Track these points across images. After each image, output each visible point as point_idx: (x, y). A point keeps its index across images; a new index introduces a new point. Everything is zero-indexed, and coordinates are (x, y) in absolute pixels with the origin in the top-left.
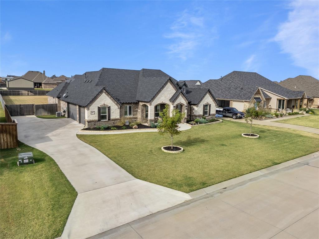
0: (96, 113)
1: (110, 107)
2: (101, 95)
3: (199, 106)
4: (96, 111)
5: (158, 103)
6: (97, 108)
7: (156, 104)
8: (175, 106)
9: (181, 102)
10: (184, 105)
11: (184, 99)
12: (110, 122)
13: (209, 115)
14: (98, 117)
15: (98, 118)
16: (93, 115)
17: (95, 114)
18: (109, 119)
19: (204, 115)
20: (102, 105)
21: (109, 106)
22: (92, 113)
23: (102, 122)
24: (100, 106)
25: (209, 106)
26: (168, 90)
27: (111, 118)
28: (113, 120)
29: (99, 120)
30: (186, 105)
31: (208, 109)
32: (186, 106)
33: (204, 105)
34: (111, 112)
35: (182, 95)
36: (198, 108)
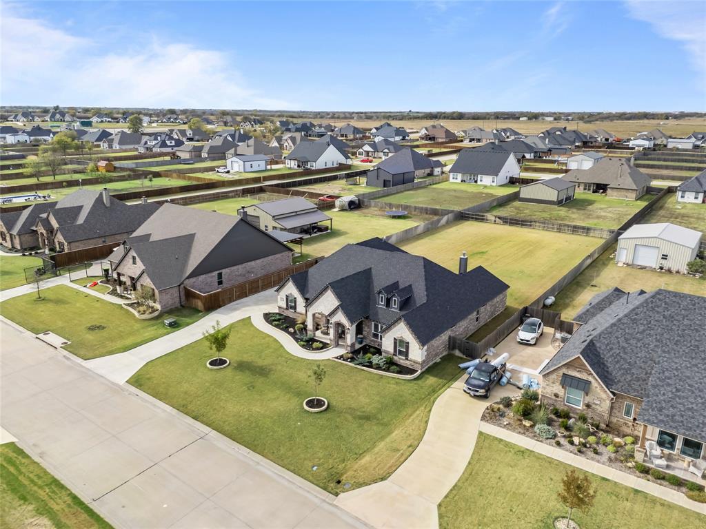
4: (285, 298)
6: (285, 295)
8: (333, 323)
9: (341, 321)
10: (346, 326)
11: (345, 318)
12: (296, 314)
13: (406, 358)
14: (286, 305)
17: (283, 301)
18: (295, 311)
19: (396, 355)
20: (289, 294)
21: (295, 297)
22: (281, 299)
23: (289, 311)
25: (405, 343)
26: (328, 299)
29: (287, 309)
31: (405, 349)
32: (348, 329)
33: (395, 338)
34: (297, 304)
35: (342, 312)
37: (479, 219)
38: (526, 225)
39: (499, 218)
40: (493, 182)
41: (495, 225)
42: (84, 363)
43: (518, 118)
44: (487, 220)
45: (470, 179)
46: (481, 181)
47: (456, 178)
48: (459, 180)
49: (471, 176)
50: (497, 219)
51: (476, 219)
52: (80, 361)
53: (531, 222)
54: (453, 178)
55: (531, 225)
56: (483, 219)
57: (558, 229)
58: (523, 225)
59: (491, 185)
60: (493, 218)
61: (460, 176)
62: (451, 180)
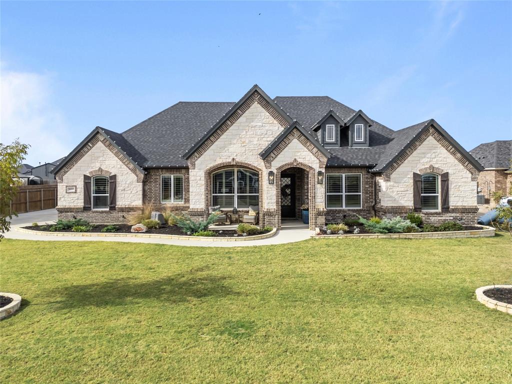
0: (78, 191)
1: (115, 176)
2: (91, 148)
3: (392, 176)
4: (80, 184)
5: (217, 163)
6: (83, 177)
7: (212, 165)
8: (275, 171)
9: (300, 160)
10: (311, 168)
11: (311, 151)
12: (115, 214)
13: (446, 209)
14: (83, 201)
15: (85, 203)
16: (73, 195)
17: (76, 193)
18: (112, 207)
19: (417, 210)
20: (95, 171)
21: (113, 174)
22: (70, 189)
23: (93, 212)
24: (91, 173)
25: (440, 177)
26: (253, 124)
27: (118, 203)
28: (122, 210)
29: (86, 209)
30: (317, 170)
31: (440, 190)
32: (320, 173)
33: (415, 175)
34: (119, 189)
35: (303, 138)
36: (389, 184)
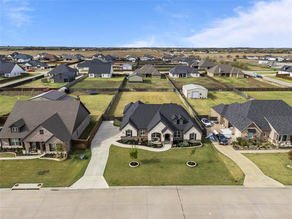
2: (127, 125)
6: (125, 131)
7: (152, 133)
8: (164, 135)
9: (169, 133)
11: (171, 131)
12: (132, 138)
13: (195, 140)
17: (124, 134)
18: (131, 136)
19: (190, 140)
20: (128, 130)
21: (131, 130)
25: (195, 134)
29: (126, 136)
30: (172, 134)
31: (194, 137)
33: (190, 134)
34: (133, 133)
37: (127, 90)
38: (145, 91)
39: (135, 89)
40: (109, 76)
41: (134, 92)
42: (70, 188)
43: (71, 50)
44: (130, 91)
45: (98, 76)
46: (103, 76)
47: (92, 76)
48: (93, 76)
49: (98, 74)
50: (134, 90)
51: (126, 91)
52: (66, 188)
53: (147, 89)
54: (91, 76)
55: (147, 91)
56: (129, 91)
57: (157, 91)
58: (144, 91)
59: (108, 78)
60: (133, 90)
61: (93, 75)
62: (90, 77)
